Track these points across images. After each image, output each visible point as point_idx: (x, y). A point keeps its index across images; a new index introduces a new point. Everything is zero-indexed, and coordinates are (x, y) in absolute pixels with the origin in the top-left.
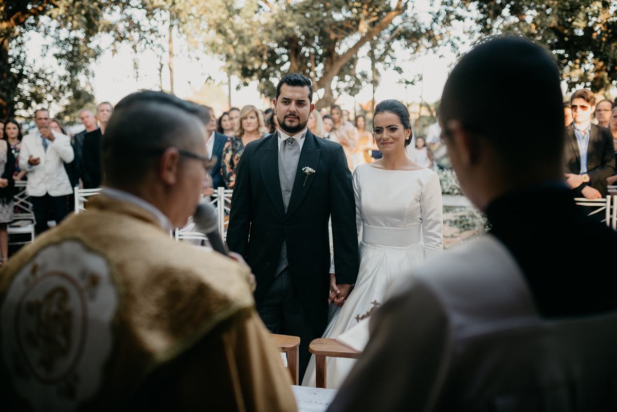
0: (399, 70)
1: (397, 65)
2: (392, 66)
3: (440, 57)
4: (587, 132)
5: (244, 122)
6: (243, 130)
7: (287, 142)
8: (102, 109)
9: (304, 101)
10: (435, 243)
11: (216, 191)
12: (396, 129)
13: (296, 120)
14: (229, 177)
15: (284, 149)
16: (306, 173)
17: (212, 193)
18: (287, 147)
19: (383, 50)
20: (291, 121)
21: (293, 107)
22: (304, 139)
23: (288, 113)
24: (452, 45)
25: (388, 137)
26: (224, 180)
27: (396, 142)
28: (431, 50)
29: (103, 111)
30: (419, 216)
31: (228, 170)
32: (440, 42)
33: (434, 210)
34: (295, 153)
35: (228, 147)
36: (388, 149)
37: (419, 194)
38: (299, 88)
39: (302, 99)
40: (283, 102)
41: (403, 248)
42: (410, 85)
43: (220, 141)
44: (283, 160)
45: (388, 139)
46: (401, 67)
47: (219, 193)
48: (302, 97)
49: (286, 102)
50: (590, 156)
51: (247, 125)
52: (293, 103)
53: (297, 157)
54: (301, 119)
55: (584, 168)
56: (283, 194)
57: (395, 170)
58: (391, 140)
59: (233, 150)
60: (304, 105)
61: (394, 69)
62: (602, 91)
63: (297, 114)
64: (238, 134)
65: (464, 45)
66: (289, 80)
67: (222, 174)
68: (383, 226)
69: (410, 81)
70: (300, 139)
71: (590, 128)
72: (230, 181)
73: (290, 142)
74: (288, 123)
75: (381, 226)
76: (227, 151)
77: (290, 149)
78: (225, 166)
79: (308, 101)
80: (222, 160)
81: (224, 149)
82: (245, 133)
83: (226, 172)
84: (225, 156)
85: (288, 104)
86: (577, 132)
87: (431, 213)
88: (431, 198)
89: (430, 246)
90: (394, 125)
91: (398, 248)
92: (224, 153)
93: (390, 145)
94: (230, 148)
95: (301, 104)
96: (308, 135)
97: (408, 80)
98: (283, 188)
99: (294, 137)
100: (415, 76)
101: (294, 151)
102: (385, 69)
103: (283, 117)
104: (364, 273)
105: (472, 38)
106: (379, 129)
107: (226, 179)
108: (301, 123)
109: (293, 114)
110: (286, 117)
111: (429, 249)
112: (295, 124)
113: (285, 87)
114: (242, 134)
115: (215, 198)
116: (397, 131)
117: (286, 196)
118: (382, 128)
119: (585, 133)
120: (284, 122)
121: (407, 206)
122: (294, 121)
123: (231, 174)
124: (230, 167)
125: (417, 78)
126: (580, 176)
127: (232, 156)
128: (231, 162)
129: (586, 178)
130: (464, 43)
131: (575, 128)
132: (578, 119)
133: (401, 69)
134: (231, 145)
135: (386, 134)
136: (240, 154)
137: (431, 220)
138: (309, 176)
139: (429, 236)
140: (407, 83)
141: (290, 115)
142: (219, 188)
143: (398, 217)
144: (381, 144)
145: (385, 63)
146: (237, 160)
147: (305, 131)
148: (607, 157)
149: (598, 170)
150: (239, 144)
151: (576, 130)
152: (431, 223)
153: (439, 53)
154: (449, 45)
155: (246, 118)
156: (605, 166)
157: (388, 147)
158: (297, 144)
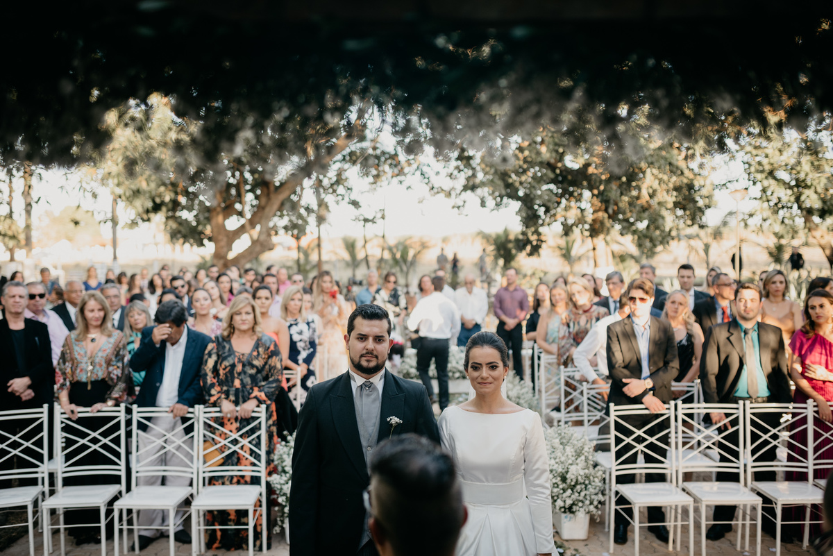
0: (355, 204)
1: (353, 197)
2: (347, 199)
3: (407, 188)
4: (647, 327)
5: (237, 318)
6: (234, 328)
7: (364, 386)
8: (12, 294)
9: (382, 336)
10: (544, 496)
11: (191, 410)
12: (496, 367)
13: (375, 359)
14: (210, 390)
15: (361, 396)
16: (392, 424)
17: (186, 412)
18: (365, 392)
19: (334, 179)
20: (368, 361)
21: (370, 344)
22: (383, 380)
23: (364, 352)
24: (422, 174)
25: (488, 376)
26: (204, 393)
27: (495, 382)
28: (396, 180)
29: (14, 296)
30: (523, 467)
31: (210, 379)
32: (406, 170)
33: (540, 457)
34: (375, 400)
35: (212, 350)
36: (487, 390)
37: (524, 441)
38: (376, 322)
39: (380, 335)
40: (358, 338)
41: (508, 506)
42: (370, 223)
43: (194, 341)
44: (360, 409)
45: (488, 378)
46: (357, 200)
47: (197, 413)
48: (380, 333)
49: (362, 339)
50: (651, 356)
51: (240, 322)
52: (371, 339)
53: (378, 405)
54: (379, 358)
55: (646, 371)
56: (364, 450)
57: (493, 413)
58: (490, 380)
59: (219, 356)
60: (384, 341)
61: (349, 203)
62: (601, 237)
63: (375, 353)
64: (226, 333)
65: (439, 176)
66: (365, 313)
67: (202, 384)
68: (484, 482)
69: (370, 218)
70: (378, 381)
71: (649, 323)
72: (211, 395)
73: (368, 386)
74: (364, 363)
75: (480, 481)
76: (210, 355)
77: (368, 395)
78: (206, 375)
79: (386, 335)
80: (203, 367)
81: (206, 352)
82: (236, 332)
83: (206, 382)
84: (206, 361)
85: (364, 341)
86: (636, 328)
87: (537, 461)
88: (536, 444)
89: (538, 500)
90: (495, 362)
91: (502, 507)
92: (206, 357)
93: (488, 386)
94: (215, 351)
95: (379, 340)
96: (386, 375)
97: (367, 217)
98: (364, 443)
99: (370, 380)
100: (376, 212)
101: (373, 397)
102: (337, 203)
103: (358, 356)
104: (465, 540)
105: (448, 168)
106: (477, 366)
107: (206, 392)
108: (379, 362)
109: (370, 352)
110: (362, 356)
111: (537, 503)
112: (373, 364)
113: (359, 321)
114: (231, 334)
115: (190, 419)
116: (498, 369)
117: (368, 452)
118: (480, 364)
119: (645, 329)
120: (360, 362)
121: (512, 458)
122: (371, 361)
123: (213, 385)
124: (212, 376)
125: (379, 215)
126: (642, 381)
127: (216, 363)
128: (215, 371)
129: (649, 383)
130: (438, 173)
131: (633, 322)
132: (637, 313)
133: (358, 203)
134: (216, 347)
135: (485, 372)
136: (228, 361)
137: (537, 469)
138: (395, 427)
139: (534, 487)
140: (366, 220)
141: (367, 353)
142: (197, 406)
143: (501, 471)
144: (479, 383)
145: (337, 195)
146: (224, 369)
147: (383, 372)
148: (669, 357)
149: (661, 373)
150: (227, 346)
151: (634, 325)
152: (537, 473)
153: (406, 184)
154: (418, 173)
155: (239, 313)
156: (668, 368)
157: (487, 388)
158: (375, 389)
